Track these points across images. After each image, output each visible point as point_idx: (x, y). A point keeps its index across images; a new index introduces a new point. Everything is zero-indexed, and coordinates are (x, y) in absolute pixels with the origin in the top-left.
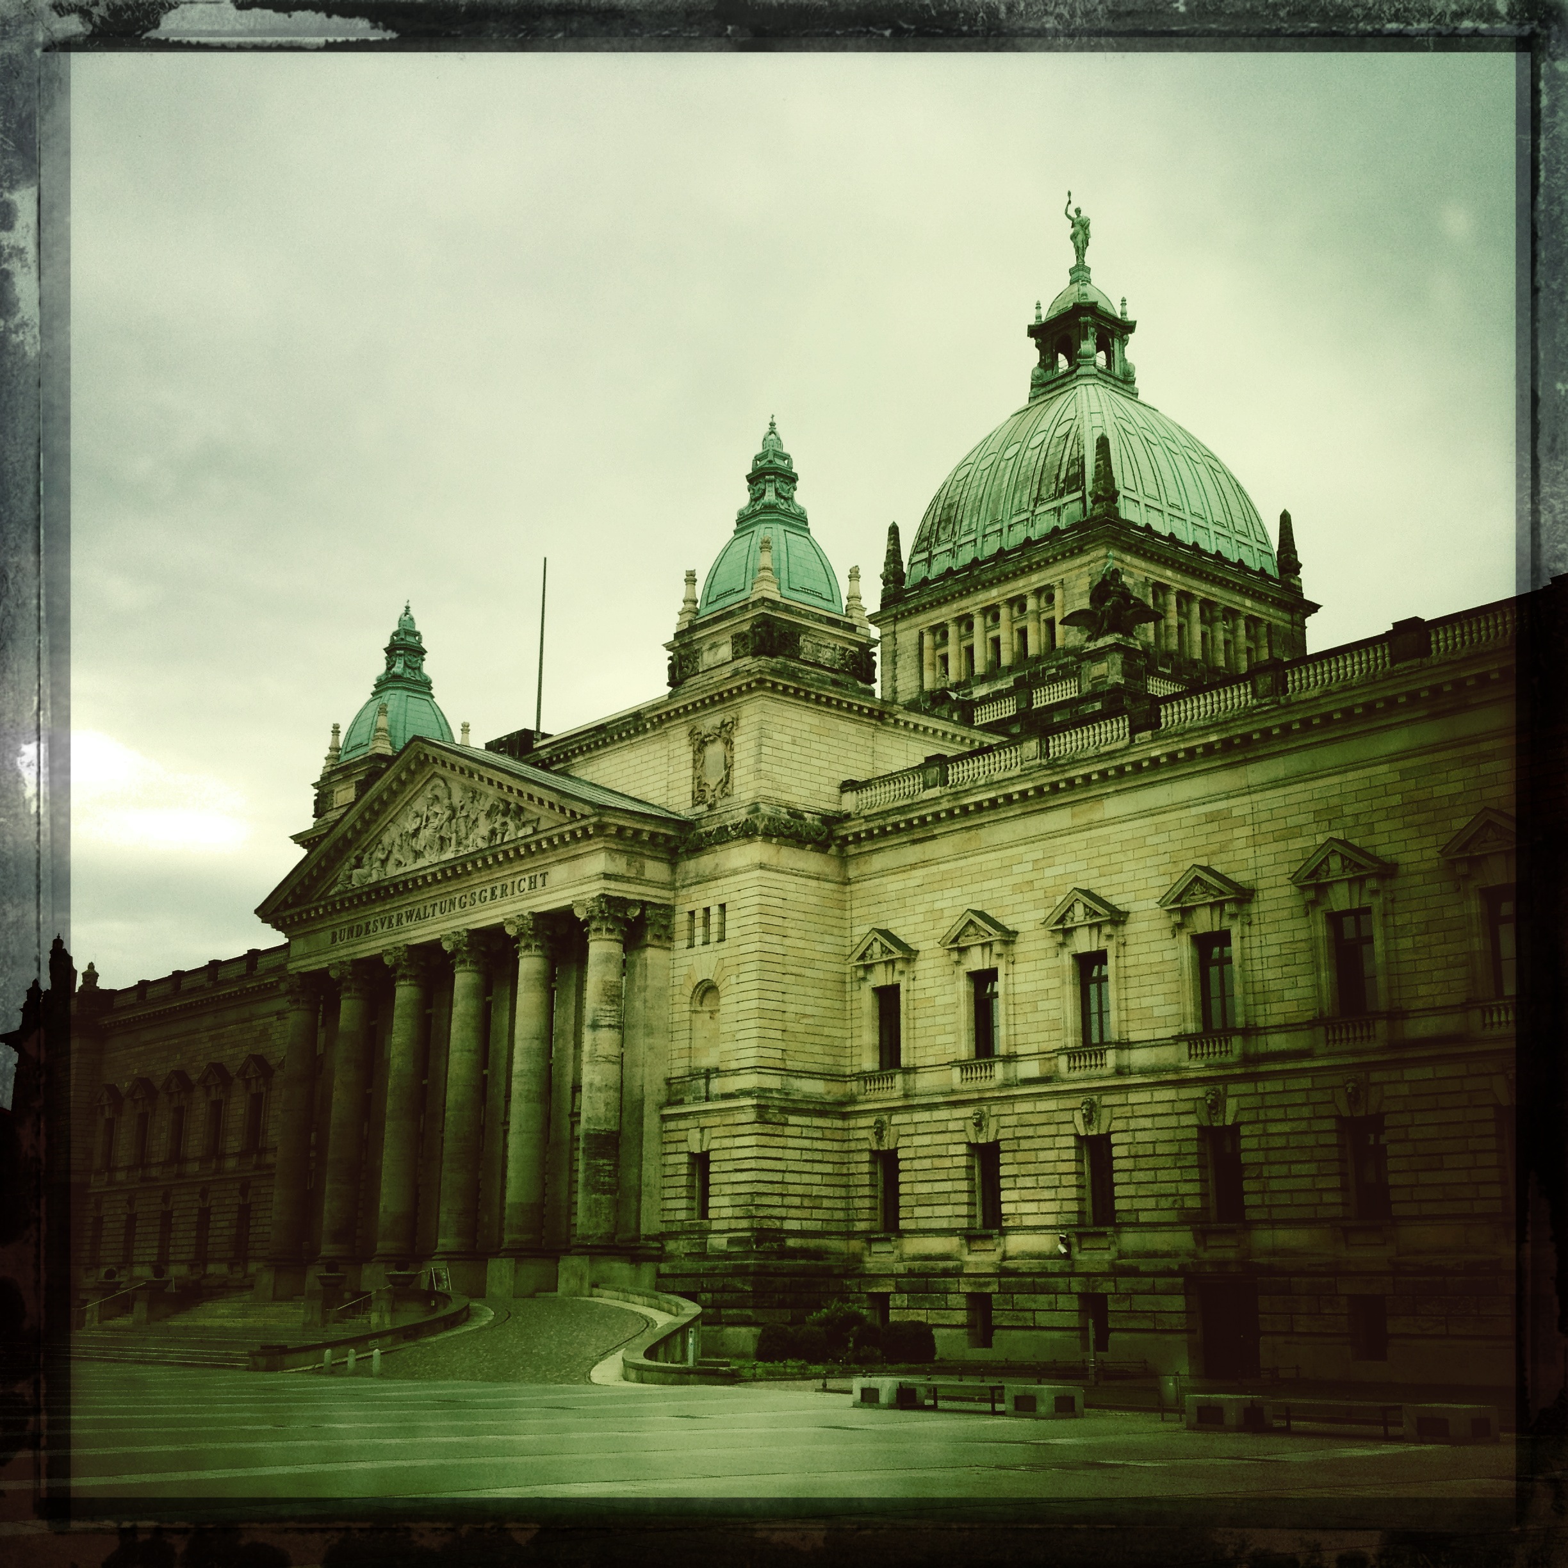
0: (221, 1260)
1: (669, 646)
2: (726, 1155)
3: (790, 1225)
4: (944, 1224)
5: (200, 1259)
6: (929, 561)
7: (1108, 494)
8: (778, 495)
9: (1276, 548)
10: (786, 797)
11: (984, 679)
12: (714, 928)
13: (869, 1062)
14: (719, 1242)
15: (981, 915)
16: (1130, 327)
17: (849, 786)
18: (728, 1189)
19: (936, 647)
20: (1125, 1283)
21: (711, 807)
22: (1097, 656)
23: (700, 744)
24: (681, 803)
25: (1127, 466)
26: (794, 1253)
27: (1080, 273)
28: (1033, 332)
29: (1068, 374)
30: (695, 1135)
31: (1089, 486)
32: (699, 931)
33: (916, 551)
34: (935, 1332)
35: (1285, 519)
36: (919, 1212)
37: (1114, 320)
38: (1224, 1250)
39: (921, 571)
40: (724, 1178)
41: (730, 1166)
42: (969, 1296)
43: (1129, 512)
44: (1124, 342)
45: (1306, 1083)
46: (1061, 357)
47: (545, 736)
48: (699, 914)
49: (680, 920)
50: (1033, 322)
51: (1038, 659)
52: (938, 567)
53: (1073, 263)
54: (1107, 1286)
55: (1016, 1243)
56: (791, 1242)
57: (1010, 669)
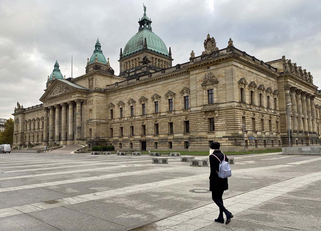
0: (40, 141)
1: (86, 68)
2: (93, 129)
3: (100, 136)
4: (117, 136)
5: (38, 141)
6: (125, 53)
7: (146, 46)
8: (98, 49)
9: (169, 52)
10: (99, 87)
11: (132, 69)
12: (91, 103)
13: (110, 118)
14: (92, 138)
15: (121, 101)
16: (151, 22)
17: (107, 86)
18: (93, 133)
19: (126, 65)
20: (134, 142)
21: (91, 88)
22: (143, 67)
23: (89, 81)
24: (88, 88)
25: (149, 42)
26: (101, 139)
27: (145, 15)
28: (139, 22)
29: (143, 28)
30: (90, 127)
31: (144, 44)
32: (90, 103)
33: (124, 52)
34: (115, 147)
35: (170, 48)
36: (115, 135)
37: (149, 21)
38: (143, 138)
39: (124, 55)
40: (93, 131)
41: (93, 130)
42: (120, 143)
43: (149, 48)
44: (150, 24)
45: (152, 120)
46: (142, 26)
47: (73, 78)
48: (90, 101)
49: (88, 101)
50: (139, 21)
51: (138, 67)
52: (126, 54)
53: (144, 13)
54: (132, 142)
55: (124, 138)
56: (101, 138)
57: (135, 68)
